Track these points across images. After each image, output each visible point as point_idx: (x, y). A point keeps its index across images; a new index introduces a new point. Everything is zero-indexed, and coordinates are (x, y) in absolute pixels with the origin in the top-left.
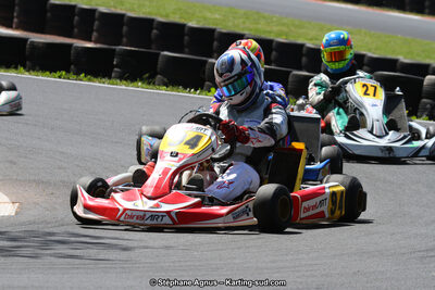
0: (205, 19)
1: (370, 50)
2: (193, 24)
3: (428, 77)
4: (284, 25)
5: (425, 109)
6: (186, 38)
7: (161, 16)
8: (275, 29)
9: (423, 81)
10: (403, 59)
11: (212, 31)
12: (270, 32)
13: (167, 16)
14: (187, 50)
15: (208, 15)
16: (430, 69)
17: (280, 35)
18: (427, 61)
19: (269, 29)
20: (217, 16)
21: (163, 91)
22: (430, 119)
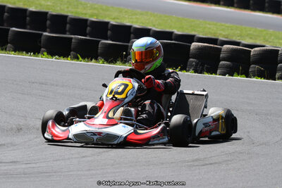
0: (41, 5)
1: (154, 26)
2: (33, 9)
3: (193, 44)
4: (95, 9)
5: (192, 66)
6: (28, 18)
7: (10, 3)
8: (90, 12)
9: (190, 46)
10: (177, 32)
11: (45, 14)
12: (86, 14)
13: (14, 3)
14: (28, 27)
15: (43, 3)
16: (195, 38)
17: (92, 16)
18: (192, 33)
19: (84, 12)
20: (49, 3)
21: (12, 55)
22: (195, 72)
